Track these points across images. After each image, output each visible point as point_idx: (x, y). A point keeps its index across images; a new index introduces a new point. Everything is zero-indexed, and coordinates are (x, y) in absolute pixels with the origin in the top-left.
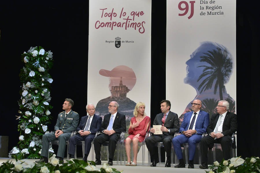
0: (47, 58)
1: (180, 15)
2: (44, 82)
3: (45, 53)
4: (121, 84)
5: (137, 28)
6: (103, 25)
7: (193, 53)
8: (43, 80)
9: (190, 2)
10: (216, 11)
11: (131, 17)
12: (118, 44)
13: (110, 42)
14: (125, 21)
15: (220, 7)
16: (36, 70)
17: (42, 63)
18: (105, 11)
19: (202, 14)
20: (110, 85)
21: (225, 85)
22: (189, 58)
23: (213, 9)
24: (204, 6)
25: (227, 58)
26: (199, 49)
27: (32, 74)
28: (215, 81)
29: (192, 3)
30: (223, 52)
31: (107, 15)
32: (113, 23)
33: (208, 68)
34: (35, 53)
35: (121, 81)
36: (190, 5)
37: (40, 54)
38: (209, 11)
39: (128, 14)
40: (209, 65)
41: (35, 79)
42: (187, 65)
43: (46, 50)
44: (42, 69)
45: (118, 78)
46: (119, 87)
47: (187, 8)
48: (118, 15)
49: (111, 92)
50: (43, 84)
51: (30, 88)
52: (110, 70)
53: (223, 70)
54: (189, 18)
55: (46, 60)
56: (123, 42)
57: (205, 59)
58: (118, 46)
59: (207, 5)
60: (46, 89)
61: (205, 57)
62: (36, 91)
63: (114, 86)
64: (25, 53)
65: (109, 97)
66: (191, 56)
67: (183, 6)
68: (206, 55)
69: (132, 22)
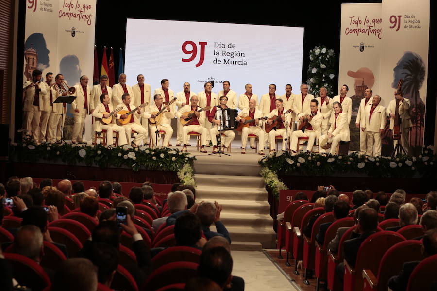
0: (328, 57)
1: (391, 27)
2: (325, 78)
3: (327, 51)
4: (363, 84)
5: (377, 34)
6: (351, 31)
7: (399, 62)
8: (324, 76)
9: (399, 16)
10: (416, 24)
11: (372, 24)
12: (362, 49)
13: (356, 47)
14: (368, 28)
15: (418, 22)
16: (318, 67)
17: (323, 61)
18: (353, 19)
19: (406, 27)
20: (355, 85)
21: (419, 90)
22: (396, 66)
23: (413, 23)
24: (407, 20)
25: (422, 67)
26: (403, 58)
27: (314, 71)
28: (413, 86)
29: (400, 17)
30: (419, 61)
31: (354, 22)
32: (359, 30)
33: (408, 75)
34: (317, 52)
35: (363, 82)
36: (398, 18)
37: (322, 52)
38: (411, 24)
39: (370, 22)
40: (409, 73)
41: (316, 75)
42: (394, 72)
43: (328, 49)
44: (323, 66)
45: (361, 79)
46: (362, 87)
47: (396, 22)
48: (363, 22)
49: (356, 92)
50: (324, 80)
51: (312, 84)
52: (356, 72)
53: (419, 77)
54: (397, 30)
55: (327, 58)
56: (366, 46)
57: (406, 67)
58: (362, 50)
59: (409, 19)
60: (327, 84)
61: (407, 65)
62: (317, 87)
63: (358, 86)
64: (311, 51)
65: (354, 96)
66: (397, 64)
67: (393, 19)
68: (407, 64)
69: (373, 28)
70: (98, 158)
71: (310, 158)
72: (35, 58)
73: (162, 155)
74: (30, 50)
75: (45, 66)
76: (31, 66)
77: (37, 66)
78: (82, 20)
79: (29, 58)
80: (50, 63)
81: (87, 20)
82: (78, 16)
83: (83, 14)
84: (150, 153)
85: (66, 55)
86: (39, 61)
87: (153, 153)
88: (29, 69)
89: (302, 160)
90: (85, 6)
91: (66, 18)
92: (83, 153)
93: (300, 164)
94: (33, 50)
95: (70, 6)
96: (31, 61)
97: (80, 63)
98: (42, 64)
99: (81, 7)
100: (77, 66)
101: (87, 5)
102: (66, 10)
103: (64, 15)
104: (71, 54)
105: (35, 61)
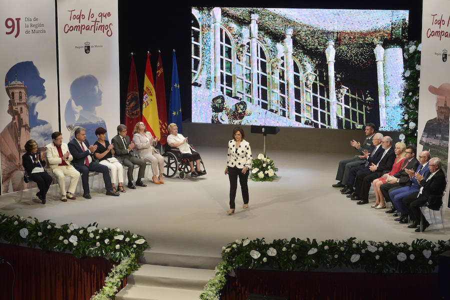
4: (445, 105)
8: (419, 80)
12: (445, 58)
13: (438, 54)
18: (436, 18)
27: (408, 73)
31: (437, 22)
32: (442, 32)
34: (412, 49)
35: (446, 101)
37: (418, 50)
41: (411, 79)
44: (419, 68)
46: (444, 108)
48: (446, 23)
49: (438, 113)
50: (419, 85)
58: (445, 60)
62: (410, 94)
63: (440, 106)
64: (406, 47)
65: (435, 118)
70: (40, 240)
71: (284, 249)
72: (23, 91)
73: (107, 241)
74: (13, 83)
75: (41, 97)
76: (17, 101)
77: (27, 100)
78: (99, 32)
79: (13, 93)
80: (46, 93)
81: (105, 31)
82: (93, 27)
83: (100, 24)
84: (94, 238)
85: (78, 76)
86: (29, 94)
87: (98, 237)
88: (15, 106)
89: (272, 252)
90: (101, 15)
91: (76, 33)
92: (24, 233)
93: (269, 257)
94: (20, 83)
95: (80, 18)
96: (17, 96)
97: (99, 83)
98: (34, 97)
99: (96, 16)
100: (96, 87)
101: (105, 12)
102: (75, 23)
103: (72, 29)
104: (85, 74)
105: (23, 95)
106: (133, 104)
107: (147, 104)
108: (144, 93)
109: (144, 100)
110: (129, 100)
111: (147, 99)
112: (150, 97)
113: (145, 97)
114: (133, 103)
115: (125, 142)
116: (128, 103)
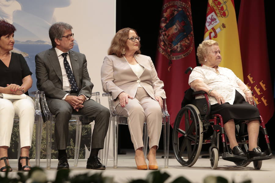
106: (175, 29)
107: (213, 34)
108: (208, 10)
109: (207, 24)
110: (166, 19)
111: (214, 25)
112: (220, 21)
113: (209, 17)
114: (175, 27)
115: (66, 64)
116: (163, 25)
